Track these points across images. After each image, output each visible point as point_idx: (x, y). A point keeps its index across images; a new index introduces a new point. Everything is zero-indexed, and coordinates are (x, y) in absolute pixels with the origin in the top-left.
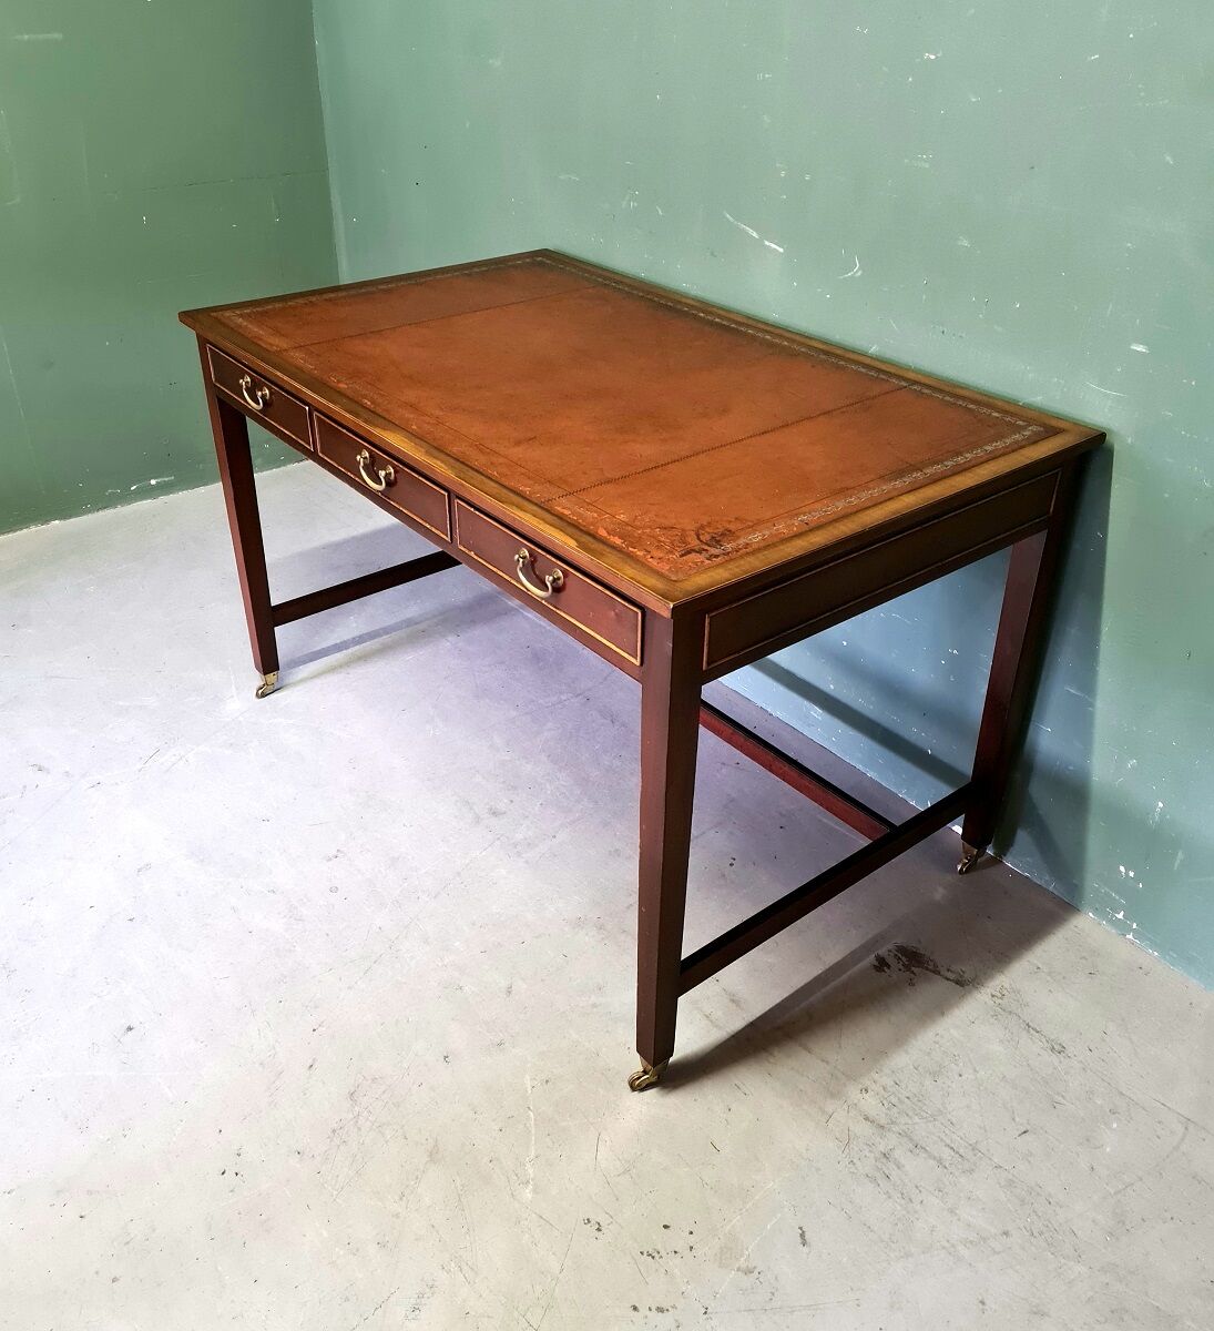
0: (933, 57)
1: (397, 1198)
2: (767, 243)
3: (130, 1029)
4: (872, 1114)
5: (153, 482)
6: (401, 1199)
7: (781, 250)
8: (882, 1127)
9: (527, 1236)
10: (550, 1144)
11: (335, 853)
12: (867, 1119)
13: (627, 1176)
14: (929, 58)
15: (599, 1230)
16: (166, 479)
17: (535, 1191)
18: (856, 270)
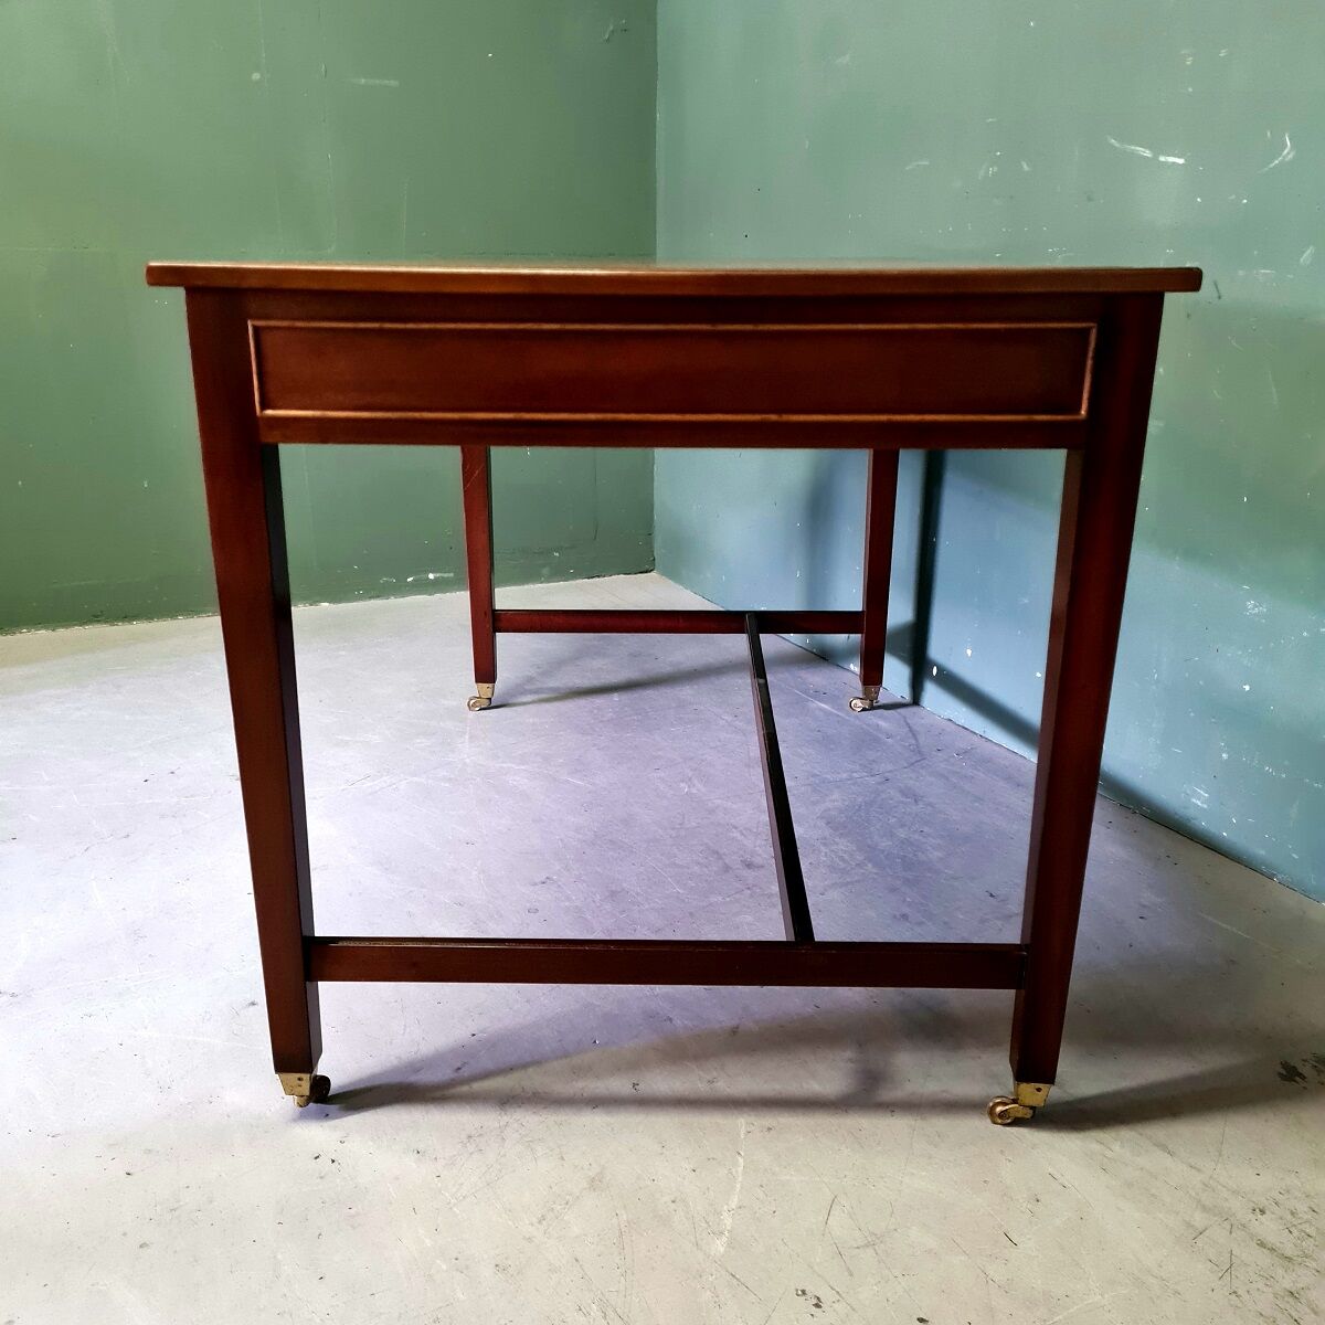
1: (535, 1220)
2: (1162, 159)
3: (253, 1004)
4: (1271, 1239)
5: (431, 576)
6: (540, 1222)
7: (1181, 161)
8: (1289, 1259)
9: (708, 1293)
10: (762, 1196)
11: (543, 879)
12: (1262, 1244)
13: (870, 1251)
15: (817, 1306)
16: (446, 575)
17: (730, 1245)
18: (1288, 152)
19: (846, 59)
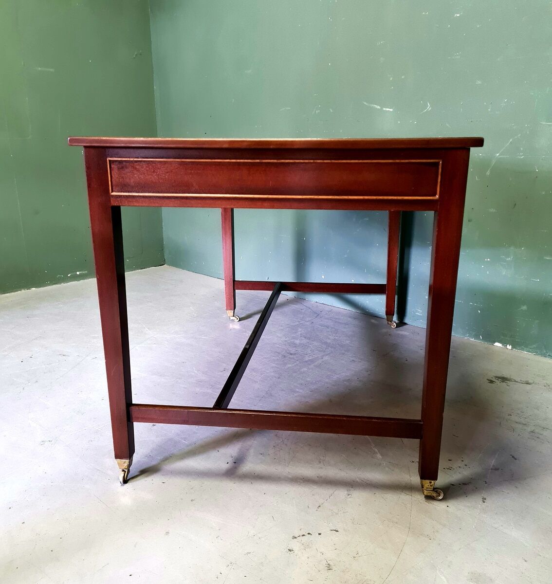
0: (458, 15)
2: (384, 109)
7: (391, 110)
14: (457, 16)
18: (429, 108)
19: (250, 71)
